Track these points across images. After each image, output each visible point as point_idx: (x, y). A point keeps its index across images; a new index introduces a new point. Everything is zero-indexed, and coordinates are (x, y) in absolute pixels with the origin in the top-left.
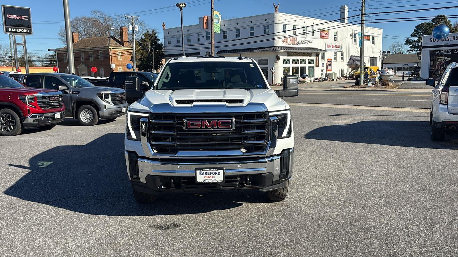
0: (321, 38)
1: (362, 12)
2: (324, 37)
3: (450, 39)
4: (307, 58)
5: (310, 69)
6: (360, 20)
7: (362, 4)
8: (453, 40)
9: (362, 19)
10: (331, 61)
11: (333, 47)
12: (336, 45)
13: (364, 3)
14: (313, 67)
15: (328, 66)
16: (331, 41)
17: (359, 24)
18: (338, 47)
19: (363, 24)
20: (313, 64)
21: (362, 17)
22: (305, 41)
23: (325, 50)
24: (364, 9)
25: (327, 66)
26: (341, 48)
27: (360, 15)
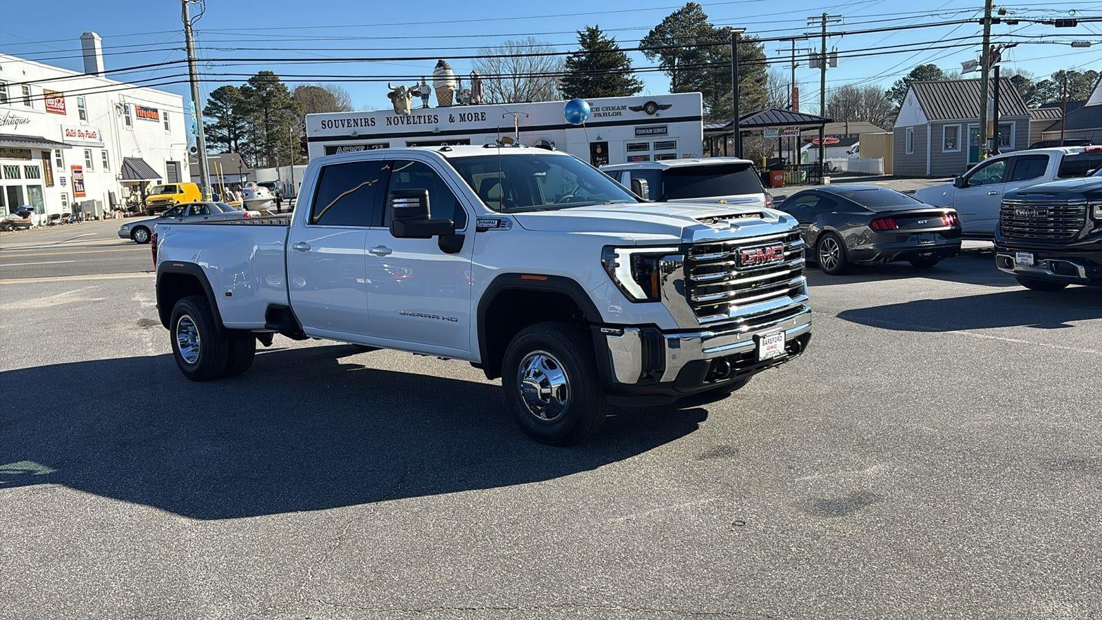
0: (48, 111)
1: (189, 54)
2: (55, 108)
3: (359, 124)
4: (21, 163)
5: (33, 192)
6: (188, 72)
7: (187, 37)
8: (365, 125)
9: (191, 70)
10: (81, 172)
11: (81, 135)
12: (87, 131)
13: (190, 34)
14: (39, 187)
15: (77, 184)
16: (71, 119)
17: (186, 81)
18: (92, 136)
19: (195, 83)
20: (37, 180)
21: (190, 66)
22: (8, 118)
23: (62, 142)
24: (192, 47)
25: (73, 184)
26: (101, 140)
27: (184, 61)
